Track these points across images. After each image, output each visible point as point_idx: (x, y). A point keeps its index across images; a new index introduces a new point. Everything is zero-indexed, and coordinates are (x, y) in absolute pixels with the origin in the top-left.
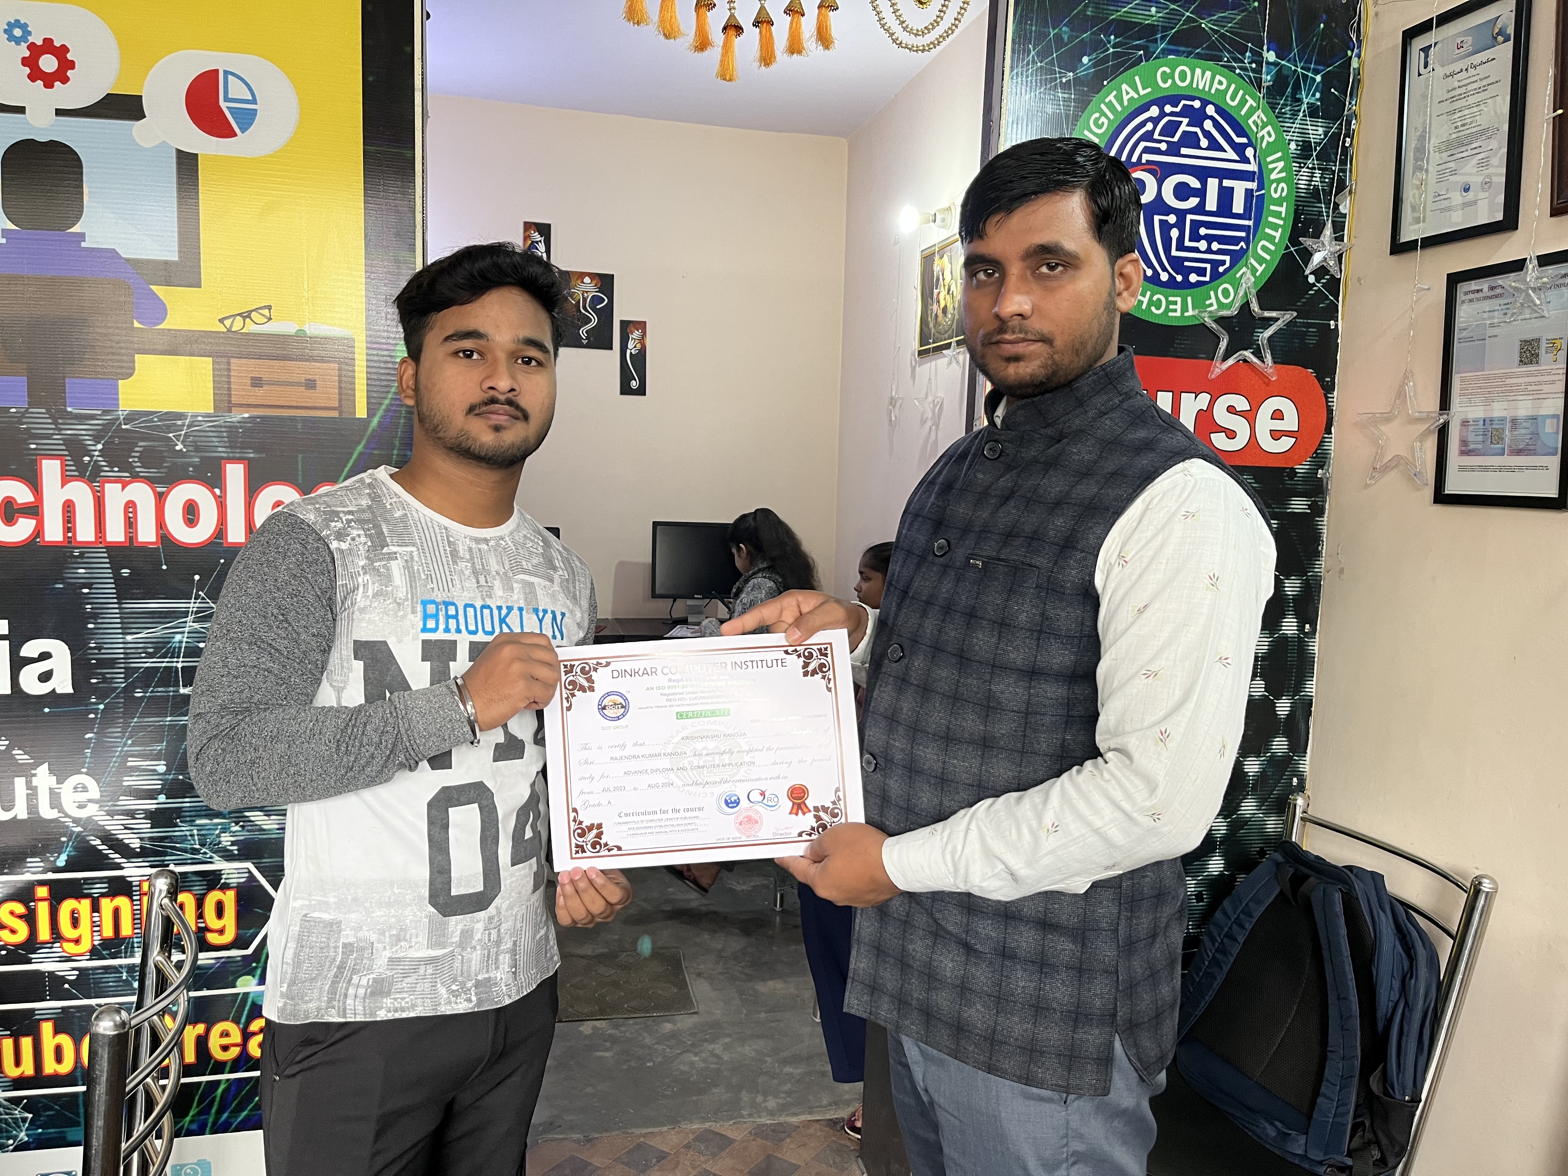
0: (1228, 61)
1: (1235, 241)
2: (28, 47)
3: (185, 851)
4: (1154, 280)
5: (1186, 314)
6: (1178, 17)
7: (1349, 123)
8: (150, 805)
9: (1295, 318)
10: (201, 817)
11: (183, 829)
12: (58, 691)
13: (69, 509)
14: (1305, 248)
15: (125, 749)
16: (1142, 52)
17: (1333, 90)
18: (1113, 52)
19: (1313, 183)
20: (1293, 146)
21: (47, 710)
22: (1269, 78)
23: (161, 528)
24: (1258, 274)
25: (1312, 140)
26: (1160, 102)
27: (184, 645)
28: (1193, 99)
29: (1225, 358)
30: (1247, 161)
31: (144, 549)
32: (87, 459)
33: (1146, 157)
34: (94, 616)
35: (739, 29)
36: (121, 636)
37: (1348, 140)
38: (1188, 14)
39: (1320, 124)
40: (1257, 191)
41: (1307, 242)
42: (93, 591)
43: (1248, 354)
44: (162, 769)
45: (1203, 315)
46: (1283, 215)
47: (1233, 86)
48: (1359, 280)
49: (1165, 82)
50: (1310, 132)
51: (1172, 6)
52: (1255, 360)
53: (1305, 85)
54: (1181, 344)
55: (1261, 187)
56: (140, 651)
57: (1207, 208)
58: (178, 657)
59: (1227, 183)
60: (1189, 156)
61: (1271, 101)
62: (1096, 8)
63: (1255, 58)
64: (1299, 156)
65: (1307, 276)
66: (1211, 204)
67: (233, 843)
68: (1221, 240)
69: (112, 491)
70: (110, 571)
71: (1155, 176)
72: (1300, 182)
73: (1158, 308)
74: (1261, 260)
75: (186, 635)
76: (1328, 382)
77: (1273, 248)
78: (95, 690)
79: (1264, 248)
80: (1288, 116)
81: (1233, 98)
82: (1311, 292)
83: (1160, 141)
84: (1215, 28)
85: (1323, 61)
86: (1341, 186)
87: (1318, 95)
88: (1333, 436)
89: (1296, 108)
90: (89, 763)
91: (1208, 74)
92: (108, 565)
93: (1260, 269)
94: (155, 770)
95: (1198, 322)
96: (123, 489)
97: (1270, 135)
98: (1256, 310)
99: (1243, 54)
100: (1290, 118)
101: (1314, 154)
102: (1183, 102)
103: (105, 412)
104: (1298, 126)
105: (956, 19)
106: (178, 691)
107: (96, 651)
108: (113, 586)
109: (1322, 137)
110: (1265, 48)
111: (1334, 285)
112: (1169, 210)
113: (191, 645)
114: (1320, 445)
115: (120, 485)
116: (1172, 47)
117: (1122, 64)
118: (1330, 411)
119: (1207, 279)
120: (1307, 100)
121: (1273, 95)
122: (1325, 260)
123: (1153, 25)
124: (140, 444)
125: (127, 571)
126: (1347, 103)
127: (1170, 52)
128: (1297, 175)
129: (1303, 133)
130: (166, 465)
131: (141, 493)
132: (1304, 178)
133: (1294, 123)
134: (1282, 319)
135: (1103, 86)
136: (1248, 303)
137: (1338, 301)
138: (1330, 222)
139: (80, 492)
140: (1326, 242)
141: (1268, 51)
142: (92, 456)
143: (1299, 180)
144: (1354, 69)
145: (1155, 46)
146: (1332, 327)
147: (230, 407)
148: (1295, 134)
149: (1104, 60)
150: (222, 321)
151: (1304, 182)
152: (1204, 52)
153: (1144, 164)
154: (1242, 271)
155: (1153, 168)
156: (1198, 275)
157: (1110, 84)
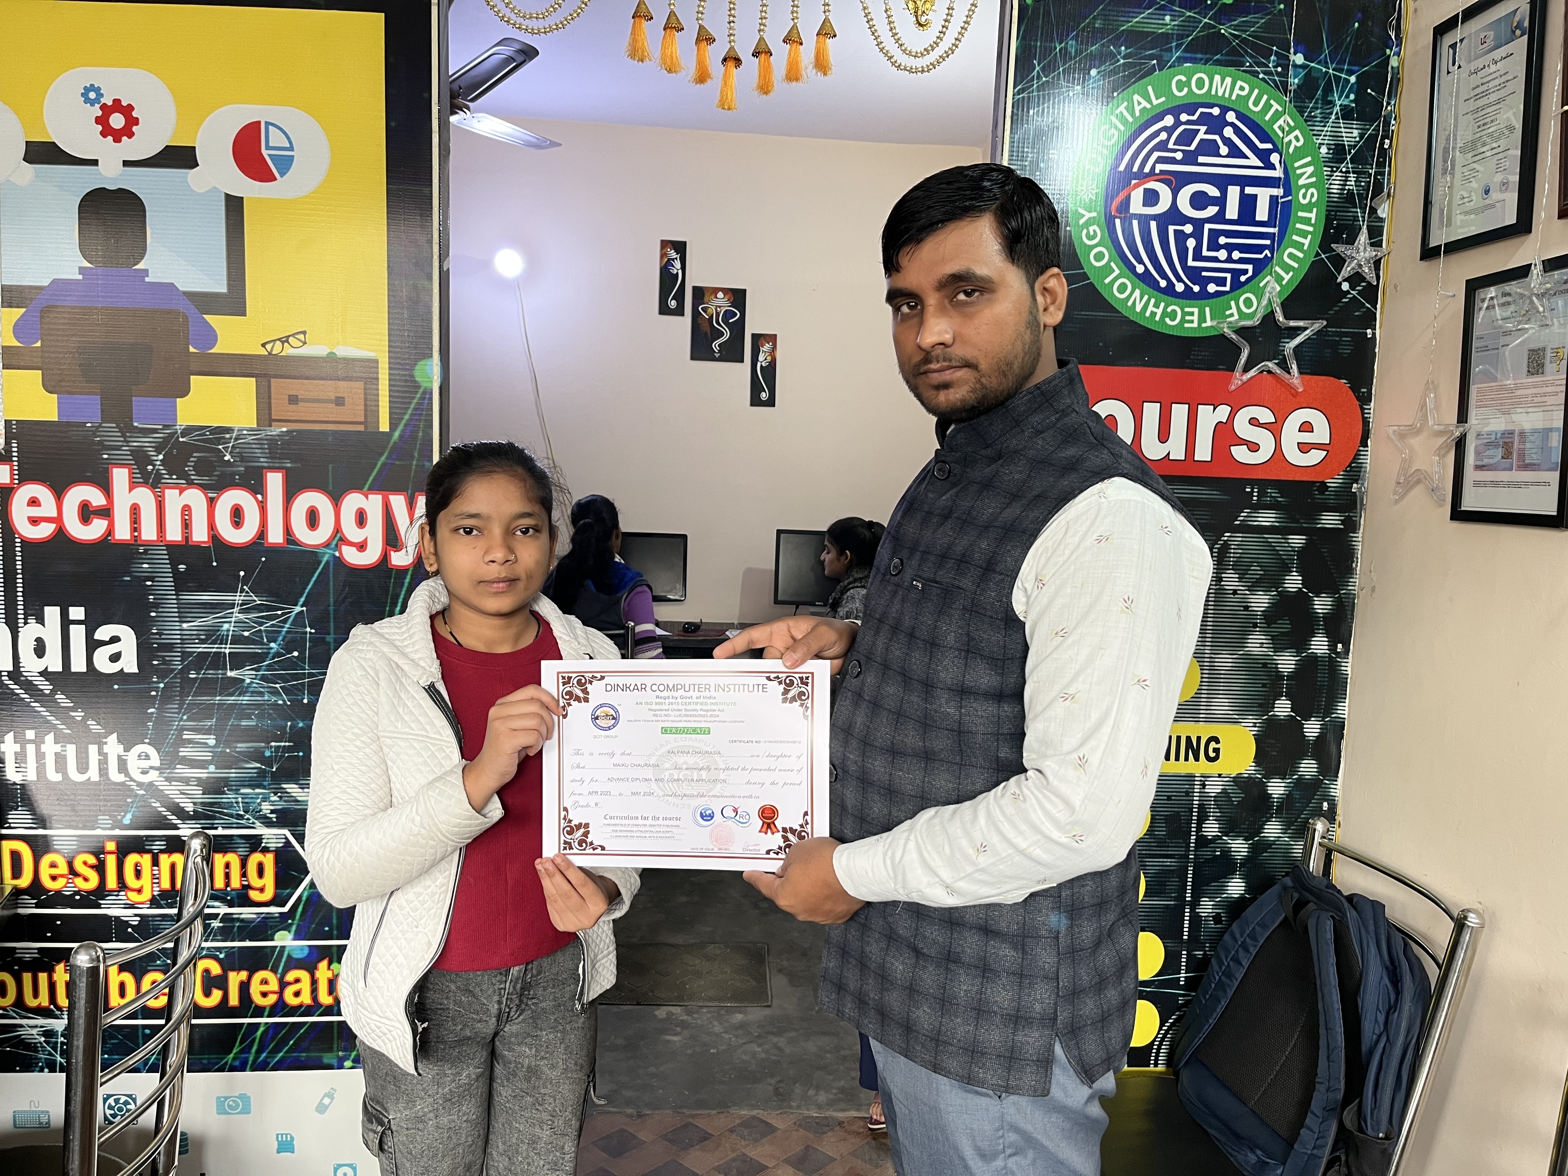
0: (1251, 66)
1: (1259, 249)
2: (101, 108)
3: (231, 816)
4: (1170, 290)
5: (1204, 325)
6: (1196, 24)
7: (1387, 124)
8: (202, 774)
9: (1324, 327)
10: (245, 786)
11: (230, 797)
12: (126, 671)
13: (135, 510)
14: (1338, 254)
15: (182, 723)
16: (1155, 62)
17: (1369, 91)
18: (1124, 64)
19: (1347, 188)
20: (1324, 150)
21: (116, 687)
22: (1296, 81)
23: (212, 529)
24: (1284, 283)
25: (1346, 143)
26: (1176, 111)
27: (231, 633)
28: (1211, 106)
29: (1246, 370)
30: (1272, 167)
31: (198, 547)
32: (150, 467)
33: (1159, 167)
34: (156, 606)
35: (738, 61)
36: (178, 624)
37: (1387, 141)
38: (1206, 20)
39: (1354, 126)
40: (1282, 197)
41: (1339, 248)
42: (155, 583)
43: (1271, 365)
44: (212, 742)
45: (1222, 325)
46: (1313, 221)
47: (1256, 91)
48: (1396, 287)
49: (1180, 90)
50: (1344, 134)
51: (1188, 14)
52: (1278, 371)
53: (1337, 87)
54: (1198, 355)
56: (194, 637)
57: (1227, 217)
58: (226, 644)
59: (1249, 190)
60: (1207, 164)
61: (1298, 104)
62: (1105, 20)
63: (1281, 62)
64: (1331, 161)
65: (1340, 284)
66: (1232, 212)
67: (272, 812)
68: (1242, 248)
69: (171, 495)
70: (169, 566)
71: (1170, 186)
72: (1332, 186)
73: (1173, 320)
74: (1287, 268)
75: (233, 624)
76: (1364, 393)
77: (1301, 255)
78: (156, 671)
79: (1291, 256)
80: (1318, 119)
82: (1344, 300)
83: (1175, 151)
84: (1236, 33)
85: (1358, 60)
86: (1378, 189)
87: (1352, 97)
88: (1369, 449)
89: (1328, 111)
90: (152, 734)
91: (1228, 80)
92: (168, 561)
93: (1287, 277)
94: (206, 743)
95: (1216, 333)
96: (181, 493)
97: (1297, 139)
98: (1281, 319)
99: (1268, 58)
100: (1321, 122)
101: (1349, 157)
102: (1200, 110)
103: (166, 427)
104: (1330, 129)
105: (956, 39)
106: (225, 674)
107: (158, 637)
108: (172, 579)
109: (1358, 139)
110: (1292, 50)
111: (1371, 293)
112: (1187, 220)
113: (237, 633)
114: (1354, 458)
115: (178, 491)
116: (1189, 55)
117: (1134, 74)
118: (1366, 422)
119: (1227, 288)
120: (1340, 102)
121: (1301, 98)
122: (1360, 266)
123: (1168, 34)
124: (195, 455)
125: (184, 566)
126: (1385, 104)
127: (1186, 60)
128: (1328, 180)
129: (1336, 136)
130: (216, 473)
131: (196, 498)
132: (1337, 182)
133: (1325, 126)
134: (1311, 328)
135: (1114, 97)
136: (1272, 313)
137: (1376, 309)
138: (1365, 227)
139: (145, 497)
140: (1362, 248)
141: (1295, 54)
142: (154, 466)
143: (1331, 184)
144: (1392, 67)
145: (1169, 54)
146: (1369, 336)
147: (270, 422)
148: (1327, 138)
149: (1114, 72)
150: (263, 345)
151: (1337, 187)
152: (1223, 58)
153: (1158, 174)
154: (1267, 280)
155: (1167, 178)
156: (1217, 286)
157: (1120, 96)
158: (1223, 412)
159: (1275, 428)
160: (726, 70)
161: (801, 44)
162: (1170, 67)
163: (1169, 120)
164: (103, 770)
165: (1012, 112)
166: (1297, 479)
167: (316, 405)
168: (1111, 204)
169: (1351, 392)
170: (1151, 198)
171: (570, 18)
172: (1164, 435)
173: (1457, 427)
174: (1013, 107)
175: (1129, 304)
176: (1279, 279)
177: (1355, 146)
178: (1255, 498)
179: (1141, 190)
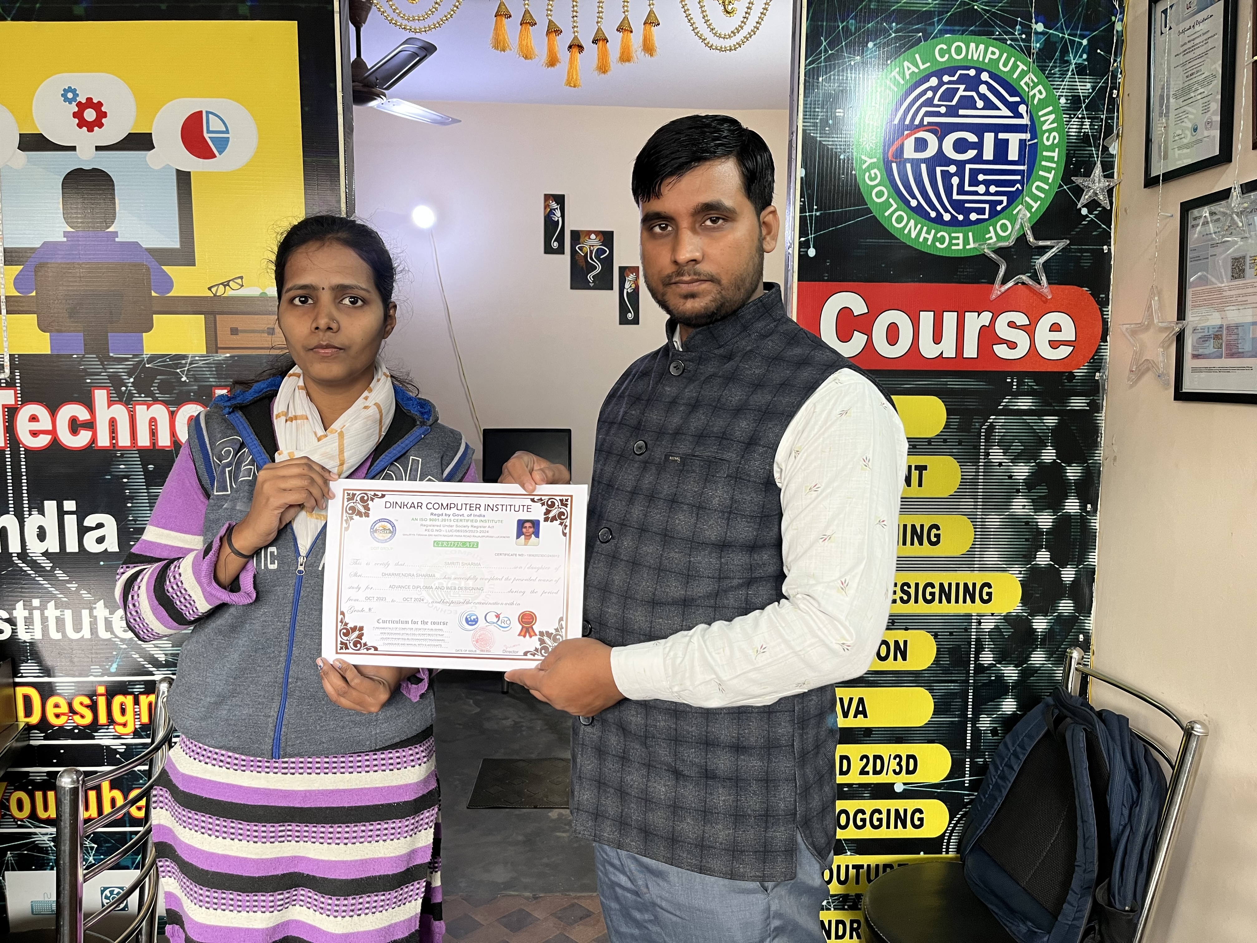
0: (1000, 34)
1: (1012, 183)
2: (77, 105)
4: (939, 220)
5: (968, 247)
6: (953, 3)
7: (1114, 77)
9: (1069, 245)
12: (109, 550)
13: (113, 423)
14: (1077, 185)
16: (921, 34)
17: (1099, 51)
18: (895, 37)
19: (1083, 131)
20: (1063, 100)
21: (102, 563)
22: (1038, 45)
23: (174, 436)
24: (1033, 210)
25: (1081, 94)
26: (939, 74)
28: (968, 68)
29: (1004, 282)
30: (1021, 116)
31: (163, 451)
32: (124, 388)
33: (927, 120)
34: (131, 498)
35: (581, 48)
37: (1115, 92)
39: (1088, 80)
40: (1029, 141)
41: (1079, 180)
42: (130, 481)
43: (1024, 278)
45: (983, 247)
46: (1056, 159)
47: (1005, 55)
48: (1126, 211)
49: (942, 57)
50: (1079, 87)
52: (1030, 282)
53: (1072, 49)
54: (963, 272)
55: (1034, 136)
57: (984, 158)
59: (1001, 136)
60: (967, 116)
61: (1040, 64)
62: (878, 2)
63: (1025, 30)
64: (1069, 109)
65: (1080, 209)
66: (988, 153)
68: (998, 183)
69: (140, 410)
70: (140, 466)
71: (936, 135)
73: (942, 243)
74: (1035, 198)
76: (1103, 298)
77: (1047, 187)
79: (1038, 188)
80: (1057, 76)
81: (1005, 65)
82: (1084, 223)
83: (940, 106)
84: (987, 8)
85: (1088, 26)
86: (1109, 131)
87: (1085, 56)
88: (1109, 343)
89: (1065, 69)
91: (982, 47)
92: (139, 463)
93: (1035, 206)
95: (978, 253)
96: (148, 409)
97: (1040, 92)
98: (1031, 240)
99: (1014, 28)
100: (1060, 78)
101: (1084, 106)
102: (959, 72)
103: (135, 356)
104: (1067, 83)
105: (757, 23)
107: (133, 522)
108: (143, 477)
109: (1091, 91)
110: (1034, 21)
111: (1106, 216)
112: (950, 162)
114: (1096, 352)
115: (145, 407)
116: (949, 28)
117: (903, 45)
118: (1105, 322)
119: (986, 216)
120: (1075, 61)
121: (1043, 59)
122: (1096, 194)
123: (931, 11)
124: (158, 377)
125: (152, 466)
126: (1112, 61)
127: (947, 32)
128: (1067, 125)
129: (1072, 89)
130: (175, 391)
131: (160, 412)
132: (1075, 127)
133: (1063, 81)
134: (1056, 247)
135: (887, 65)
136: (1024, 235)
137: (1110, 229)
138: (1099, 162)
139: (120, 412)
140: (1097, 180)
141: (1036, 23)
142: (127, 387)
143: (1069, 128)
144: (1117, 31)
145: (932, 28)
146: (1106, 251)
147: (217, 349)
148: (1065, 91)
149: (888, 44)
150: (210, 289)
151: (1074, 130)
152: (978, 29)
153: (925, 126)
154: (1019, 209)
155: (934, 129)
156: (978, 214)
157: (893, 63)
158: (986, 317)
159: (1030, 330)
160: (571, 55)
161: (631, 32)
162: (933, 38)
163: (934, 81)
164: (94, 630)
165: (805, 80)
166: (1049, 370)
167: (252, 335)
168: (888, 152)
169: (1092, 298)
170: (921, 145)
171: (445, 18)
172: (937, 338)
173: (1177, 324)
174: (805, 76)
175: (906, 232)
176: (1029, 207)
177: (1089, 97)
178: (1015, 387)
179: (912, 139)
